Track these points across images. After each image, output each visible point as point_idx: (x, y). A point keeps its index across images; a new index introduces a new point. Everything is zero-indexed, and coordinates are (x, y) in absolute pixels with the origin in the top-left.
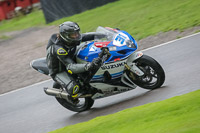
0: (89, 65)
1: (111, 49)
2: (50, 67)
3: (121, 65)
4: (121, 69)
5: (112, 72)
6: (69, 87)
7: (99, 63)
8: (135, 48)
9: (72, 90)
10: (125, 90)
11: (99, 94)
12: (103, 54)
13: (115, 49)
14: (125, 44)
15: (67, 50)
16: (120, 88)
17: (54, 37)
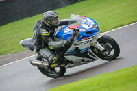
0: (65, 42)
1: (81, 31)
2: (35, 44)
3: (88, 42)
4: (88, 45)
5: (81, 47)
6: (50, 59)
7: (72, 40)
8: (98, 30)
9: (52, 60)
10: (90, 61)
11: (71, 65)
12: (75, 34)
13: (84, 30)
14: (91, 27)
15: (48, 31)
16: (86, 59)
17: (39, 22)
